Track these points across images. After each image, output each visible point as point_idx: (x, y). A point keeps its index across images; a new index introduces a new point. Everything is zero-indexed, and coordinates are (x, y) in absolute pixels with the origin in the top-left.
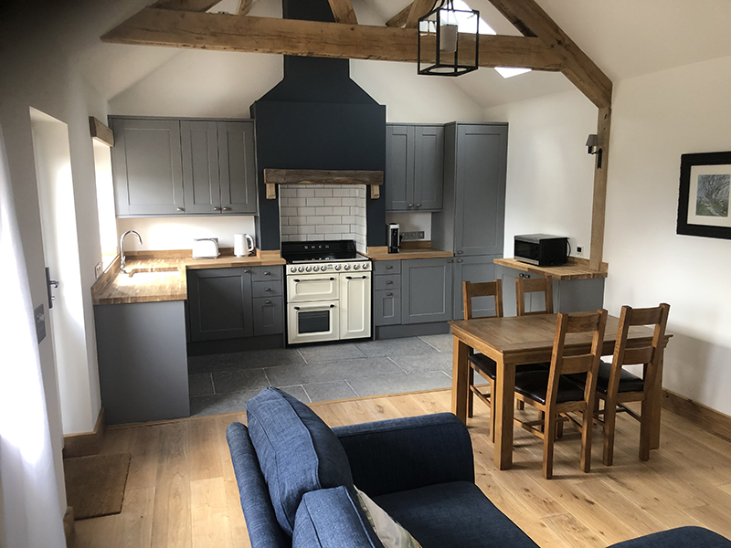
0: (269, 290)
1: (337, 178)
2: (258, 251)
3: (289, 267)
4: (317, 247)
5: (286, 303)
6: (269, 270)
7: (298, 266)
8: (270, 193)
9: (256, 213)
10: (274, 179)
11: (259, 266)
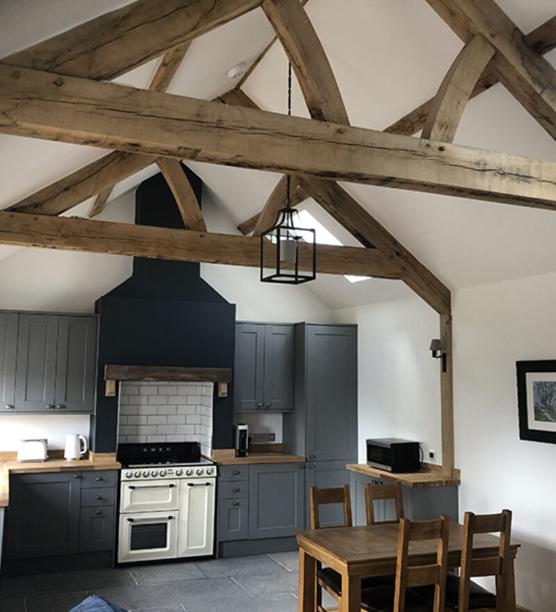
0: (101, 498)
1: (183, 375)
2: (91, 454)
3: (124, 472)
4: (157, 450)
5: (118, 514)
6: (102, 475)
7: (134, 471)
8: (109, 389)
9: (93, 411)
10: (115, 375)
11: (90, 470)
